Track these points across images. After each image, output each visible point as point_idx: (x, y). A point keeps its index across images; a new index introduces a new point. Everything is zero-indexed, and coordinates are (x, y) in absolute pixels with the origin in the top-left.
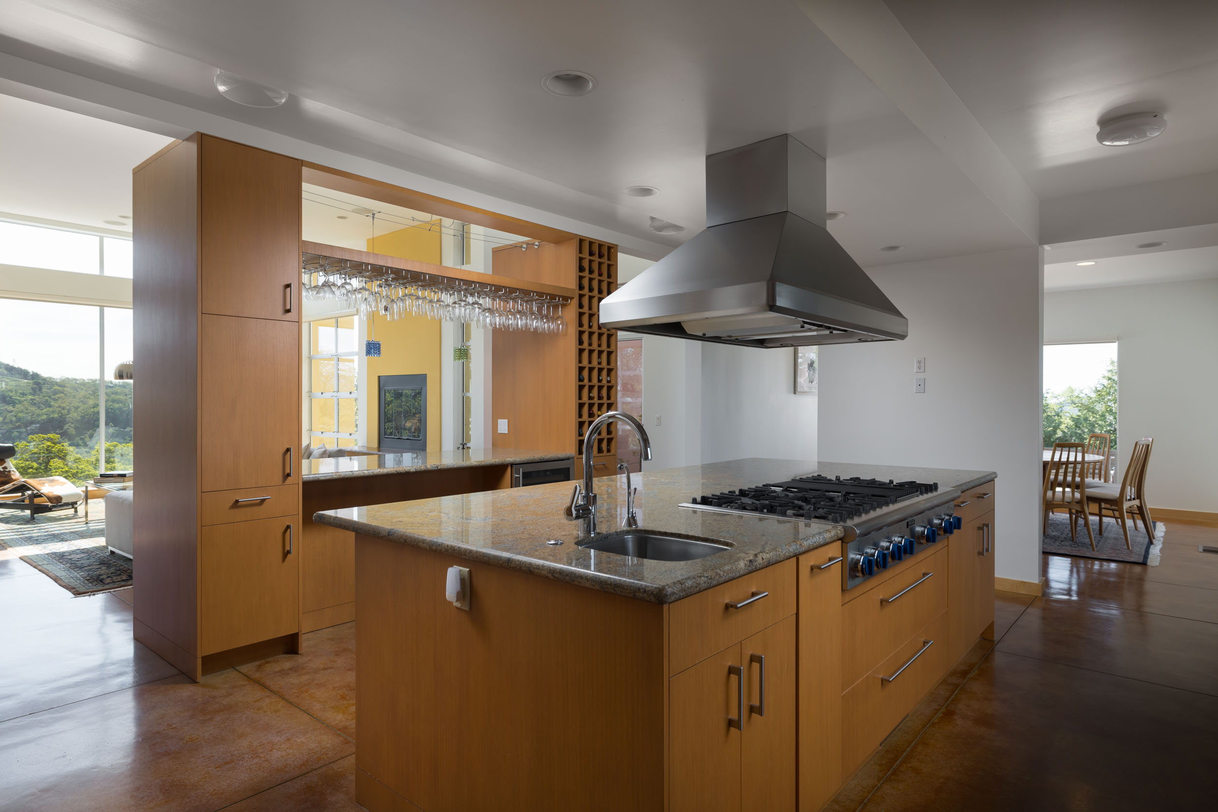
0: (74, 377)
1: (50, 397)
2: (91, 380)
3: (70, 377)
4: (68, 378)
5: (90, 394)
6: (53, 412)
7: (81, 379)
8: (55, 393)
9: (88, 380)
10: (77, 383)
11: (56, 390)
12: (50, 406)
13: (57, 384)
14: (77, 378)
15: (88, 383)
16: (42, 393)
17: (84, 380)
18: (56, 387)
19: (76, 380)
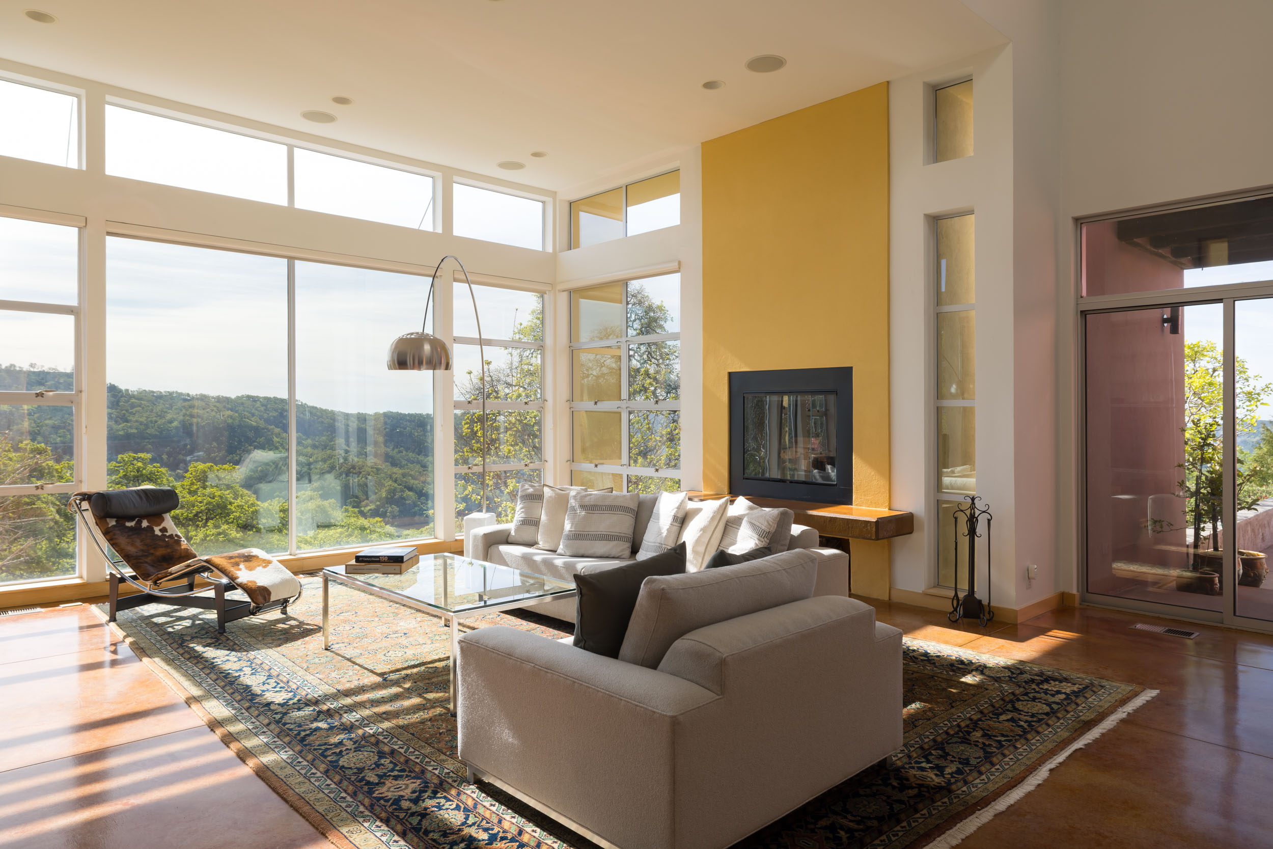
0: (151, 389)
1: (127, 411)
2: (169, 392)
3: (147, 390)
4: (145, 390)
5: (167, 408)
6: (131, 427)
7: (158, 391)
8: (133, 406)
9: (165, 392)
10: (154, 396)
11: (133, 403)
12: (127, 421)
13: (133, 396)
14: (155, 390)
15: (165, 396)
16: (119, 406)
17: (161, 392)
18: (133, 400)
19: (153, 392)
